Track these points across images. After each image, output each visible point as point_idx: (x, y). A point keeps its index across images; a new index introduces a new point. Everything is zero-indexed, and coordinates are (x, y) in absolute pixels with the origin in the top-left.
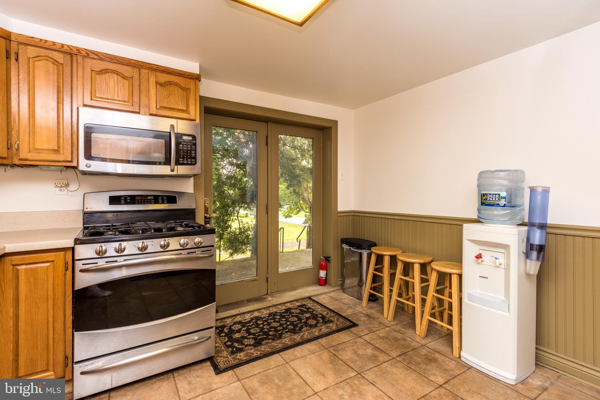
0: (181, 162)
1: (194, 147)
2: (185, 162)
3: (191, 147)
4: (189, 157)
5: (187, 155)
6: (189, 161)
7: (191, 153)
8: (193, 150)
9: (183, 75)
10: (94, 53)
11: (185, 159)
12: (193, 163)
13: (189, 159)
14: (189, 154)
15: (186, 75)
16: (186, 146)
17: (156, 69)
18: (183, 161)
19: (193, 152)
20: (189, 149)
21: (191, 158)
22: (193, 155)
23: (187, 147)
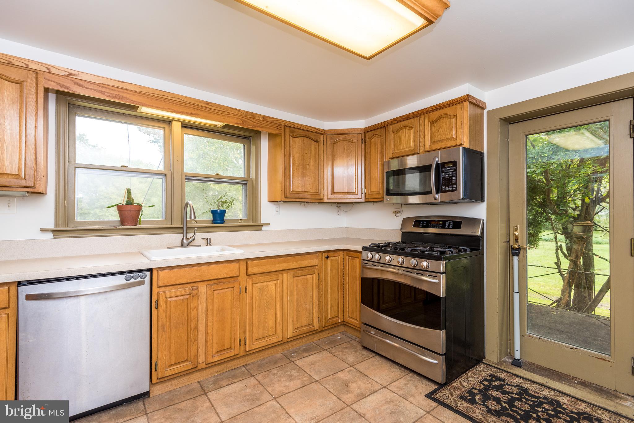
0: (443, 189)
1: (455, 172)
2: (447, 189)
3: (452, 174)
4: (450, 183)
5: (449, 182)
6: (450, 188)
7: (452, 179)
8: (454, 176)
9: (452, 103)
10: (394, 120)
11: (447, 186)
12: (454, 189)
13: (451, 185)
14: (450, 181)
15: (454, 102)
16: (448, 173)
17: (430, 111)
18: (445, 188)
19: (454, 178)
20: (451, 175)
21: (452, 184)
22: (454, 181)
23: (449, 175)
